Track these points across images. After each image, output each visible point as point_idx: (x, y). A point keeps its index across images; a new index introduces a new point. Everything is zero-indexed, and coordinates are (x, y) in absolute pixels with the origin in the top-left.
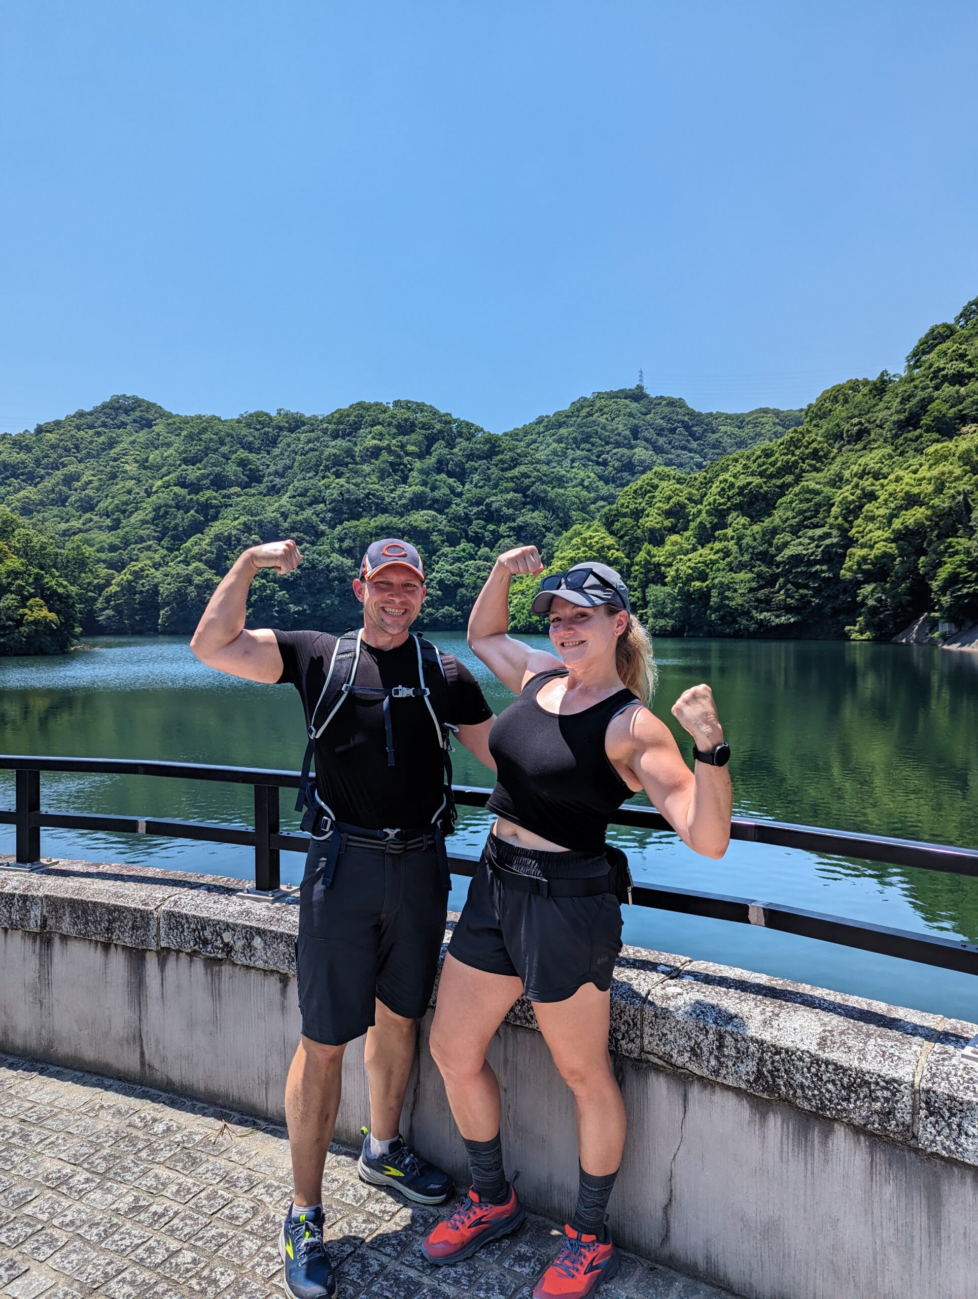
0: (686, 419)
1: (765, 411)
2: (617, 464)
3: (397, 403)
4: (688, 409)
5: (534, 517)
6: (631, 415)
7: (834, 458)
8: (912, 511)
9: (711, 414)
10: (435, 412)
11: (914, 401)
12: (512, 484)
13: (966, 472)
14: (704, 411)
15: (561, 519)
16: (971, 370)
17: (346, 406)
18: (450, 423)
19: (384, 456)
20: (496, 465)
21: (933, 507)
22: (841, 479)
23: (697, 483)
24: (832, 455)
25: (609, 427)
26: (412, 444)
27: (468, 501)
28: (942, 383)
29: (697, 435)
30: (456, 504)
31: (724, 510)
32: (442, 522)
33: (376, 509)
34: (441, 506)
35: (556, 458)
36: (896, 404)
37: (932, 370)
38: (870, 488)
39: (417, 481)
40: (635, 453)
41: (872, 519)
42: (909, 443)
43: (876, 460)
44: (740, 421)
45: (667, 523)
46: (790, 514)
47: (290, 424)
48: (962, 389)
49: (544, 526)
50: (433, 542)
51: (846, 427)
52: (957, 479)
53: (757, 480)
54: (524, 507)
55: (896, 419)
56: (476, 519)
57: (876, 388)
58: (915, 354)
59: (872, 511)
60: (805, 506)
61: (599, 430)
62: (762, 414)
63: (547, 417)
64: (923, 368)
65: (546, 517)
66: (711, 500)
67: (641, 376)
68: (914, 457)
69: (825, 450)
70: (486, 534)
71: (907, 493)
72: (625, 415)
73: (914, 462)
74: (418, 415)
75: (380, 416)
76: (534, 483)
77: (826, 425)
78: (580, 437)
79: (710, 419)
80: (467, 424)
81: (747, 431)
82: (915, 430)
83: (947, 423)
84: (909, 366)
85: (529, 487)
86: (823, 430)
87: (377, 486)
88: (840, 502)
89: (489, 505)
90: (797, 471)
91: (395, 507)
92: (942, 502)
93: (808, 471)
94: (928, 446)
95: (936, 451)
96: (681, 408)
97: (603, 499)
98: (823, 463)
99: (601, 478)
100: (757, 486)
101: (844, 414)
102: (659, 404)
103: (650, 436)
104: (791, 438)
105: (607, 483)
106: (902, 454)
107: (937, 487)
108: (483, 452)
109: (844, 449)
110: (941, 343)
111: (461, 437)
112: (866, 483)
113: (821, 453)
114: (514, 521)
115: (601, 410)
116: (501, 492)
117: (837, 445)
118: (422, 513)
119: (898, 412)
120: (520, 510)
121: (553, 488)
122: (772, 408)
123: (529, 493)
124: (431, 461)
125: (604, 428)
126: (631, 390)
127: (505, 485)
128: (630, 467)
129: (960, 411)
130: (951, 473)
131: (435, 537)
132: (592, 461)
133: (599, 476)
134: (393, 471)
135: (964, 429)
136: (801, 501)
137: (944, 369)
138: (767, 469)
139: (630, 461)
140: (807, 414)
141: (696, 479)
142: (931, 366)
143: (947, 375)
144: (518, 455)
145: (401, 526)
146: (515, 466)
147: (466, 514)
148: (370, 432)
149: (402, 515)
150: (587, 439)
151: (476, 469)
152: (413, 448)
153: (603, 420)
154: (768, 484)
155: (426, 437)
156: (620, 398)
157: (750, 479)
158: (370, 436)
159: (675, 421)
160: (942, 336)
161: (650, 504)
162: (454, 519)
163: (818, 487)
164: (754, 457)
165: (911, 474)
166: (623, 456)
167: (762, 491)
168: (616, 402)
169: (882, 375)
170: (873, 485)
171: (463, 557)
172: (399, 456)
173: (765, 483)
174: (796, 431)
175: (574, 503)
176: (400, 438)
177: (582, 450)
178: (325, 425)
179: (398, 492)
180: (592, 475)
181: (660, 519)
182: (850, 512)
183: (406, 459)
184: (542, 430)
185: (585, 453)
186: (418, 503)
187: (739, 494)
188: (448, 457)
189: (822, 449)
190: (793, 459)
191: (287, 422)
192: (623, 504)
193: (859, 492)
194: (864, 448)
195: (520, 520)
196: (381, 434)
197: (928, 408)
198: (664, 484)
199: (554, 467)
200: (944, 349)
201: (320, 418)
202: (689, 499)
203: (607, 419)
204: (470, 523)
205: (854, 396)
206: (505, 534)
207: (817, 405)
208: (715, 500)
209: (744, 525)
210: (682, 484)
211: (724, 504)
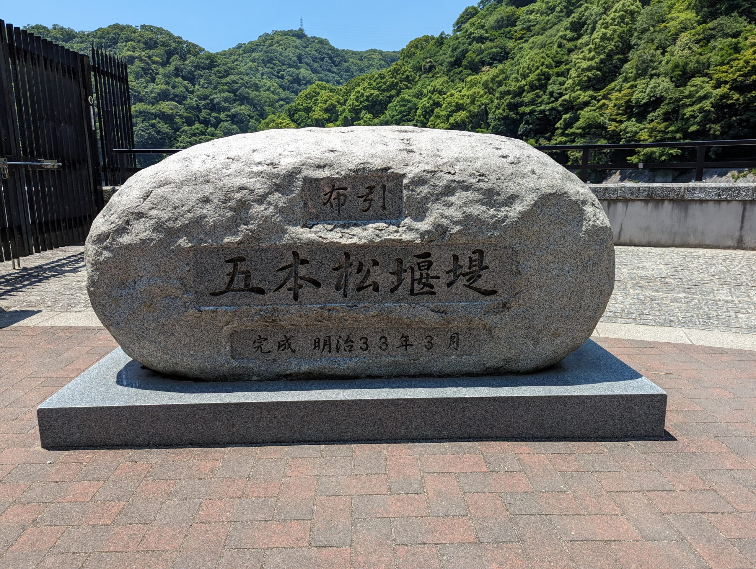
0: (330, 52)
1: (374, 51)
2: (290, 78)
3: (143, 27)
4: (331, 46)
5: (242, 109)
6: (297, 47)
7: (418, 81)
8: (459, 113)
9: (343, 50)
10: (170, 35)
11: (459, 51)
12: (226, 87)
13: (486, 93)
14: (340, 48)
15: (259, 111)
16: (487, 35)
17: (105, 26)
18: (181, 43)
19: (137, 63)
20: (215, 74)
21: (470, 111)
22: (422, 94)
23: (342, 92)
24: (416, 80)
25: (284, 54)
26: (156, 56)
27: (198, 96)
28: (473, 41)
29: (337, 63)
30: (190, 98)
31: (358, 109)
32: (182, 110)
33: (135, 99)
34: (180, 99)
35: (252, 72)
36: (449, 52)
37: (468, 33)
38: (437, 100)
39: (162, 81)
40: (300, 72)
41: (438, 117)
42: (456, 75)
43: (440, 83)
44: (360, 56)
45: (326, 116)
46: (395, 113)
47: (64, 37)
48: (483, 46)
49: (249, 115)
50: (176, 123)
51: (424, 63)
52: (482, 96)
53: (376, 92)
54: (235, 103)
55: (449, 61)
56: (205, 109)
57: (438, 42)
58: (457, 23)
59: (439, 113)
60: (403, 109)
61: (278, 55)
62: (373, 53)
63: (244, 44)
64: (462, 32)
65: (249, 110)
66: (351, 103)
67: (301, 22)
68: (459, 83)
69: (413, 76)
70: (212, 119)
71: (457, 103)
72: (293, 47)
73: (460, 85)
74: (159, 36)
75: (132, 35)
76: (240, 87)
77: (413, 62)
78: (266, 59)
79: (344, 53)
80: (193, 45)
81: (364, 62)
82: (459, 68)
83: (475, 65)
84: (454, 30)
85: (237, 90)
86: (411, 65)
87: (134, 83)
88: (422, 107)
89: (212, 100)
90: (398, 88)
91: (148, 98)
92: (475, 109)
93: (404, 89)
94: (466, 77)
95: (471, 80)
96: (326, 45)
97: (283, 100)
98: (411, 84)
99: (281, 86)
100: (376, 96)
101: (422, 56)
102: (314, 41)
103: (308, 61)
104: (395, 68)
105: (284, 90)
106: (453, 81)
107: (471, 100)
108: (206, 65)
109: (422, 76)
110: (471, 18)
111: (190, 54)
112: (435, 97)
113: (411, 78)
114: (229, 111)
115: (278, 43)
116: (220, 92)
117: (418, 74)
118: (167, 103)
119: (450, 57)
120: (232, 104)
121: (253, 91)
122: (378, 49)
123: (237, 93)
124: (170, 68)
125: (281, 54)
126: (296, 31)
127: (222, 87)
128: (297, 80)
129: (482, 58)
130: (479, 93)
131: (177, 119)
132: (275, 75)
133: (279, 85)
134: (144, 74)
135: (483, 69)
136: (401, 106)
137: (473, 33)
138: (381, 86)
139: (298, 77)
140: (401, 54)
141: (341, 90)
142: (466, 31)
143: (475, 37)
144: (229, 68)
145: (154, 111)
146: (227, 76)
147: (197, 105)
148: (126, 46)
149: (153, 104)
150: (270, 61)
151: (202, 76)
152: (157, 59)
153: (279, 49)
154: (382, 95)
155: (166, 52)
156: (289, 35)
157: (372, 91)
158: (125, 49)
159: (323, 53)
160: (471, 13)
161: (315, 104)
162: (189, 108)
163: (409, 98)
164: (374, 79)
165: (458, 93)
166: (293, 73)
167: (379, 99)
168: (287, 38)
169: (441, 34)
170: (438, 98)
171: (197, 133)
172: (148, 64)
173: (381, 94)
174: (397, 64)
175: (267, 101)
176: (147, 51)
177: (268, 68)
178: (91, 39)
179: (149, 88)
180: (275, 84)
181: (321, 113)
182: (427, 113)
183: (153, 66)
184: (241, 53)
185: (269, 70)
186: (164, 96)
187: (366, 100)
188: (182, 66)
189: (411, 75)
190: (396, 81)
191: (61, 34)
192: (299, 103)
193: (431, 101)
194: (433, 76)
195: (233, 111)
196: (133, 47)
197: (466, 55)
198: (323, 92)
199: (251, 78)
200: (473, 21)
201: (86, 33)
202: (338, 102)
203: (282, 49)
204: (200, 111)
205: (427, 46)
206: (224, 119)
207: (407, 50)
208: (353, 103)
209: (369, 119)
210: (333, 92)
211: (358, 106)
